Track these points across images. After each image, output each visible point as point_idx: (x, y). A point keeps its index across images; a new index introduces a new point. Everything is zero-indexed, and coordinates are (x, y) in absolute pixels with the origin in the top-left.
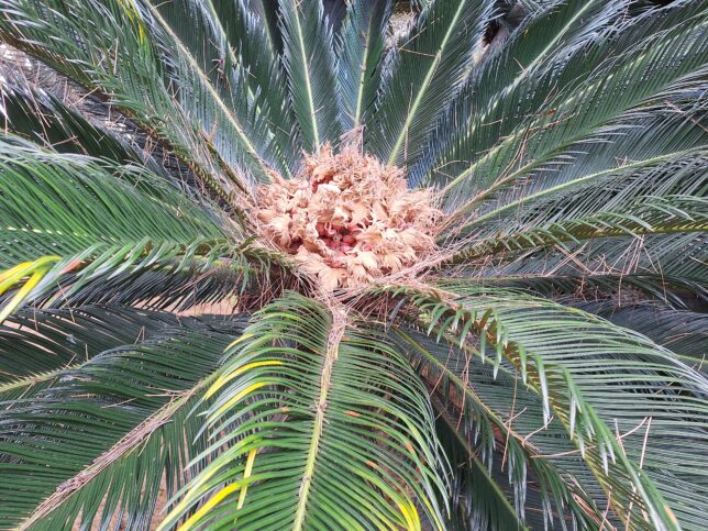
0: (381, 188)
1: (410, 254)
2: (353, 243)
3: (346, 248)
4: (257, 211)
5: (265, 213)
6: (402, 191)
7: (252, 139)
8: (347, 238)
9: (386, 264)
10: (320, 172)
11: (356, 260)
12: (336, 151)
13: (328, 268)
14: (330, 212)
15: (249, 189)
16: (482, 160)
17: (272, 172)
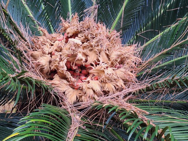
0: (106, 43)
1: (121, 83)
2: (87, 75)
3: (83, 77)
4: (31, 52)
5: (35, 53)
6: (118, 46)
7: (31, 9)
8: (84, 71)
9: (106, 89)
10: (70, 31)
11: (88, 85)
12: (81, 20)
13: (71, 89)
14: (74, 56)
15: (27, 38)
16: (166, 31)
17: (42, 29)
